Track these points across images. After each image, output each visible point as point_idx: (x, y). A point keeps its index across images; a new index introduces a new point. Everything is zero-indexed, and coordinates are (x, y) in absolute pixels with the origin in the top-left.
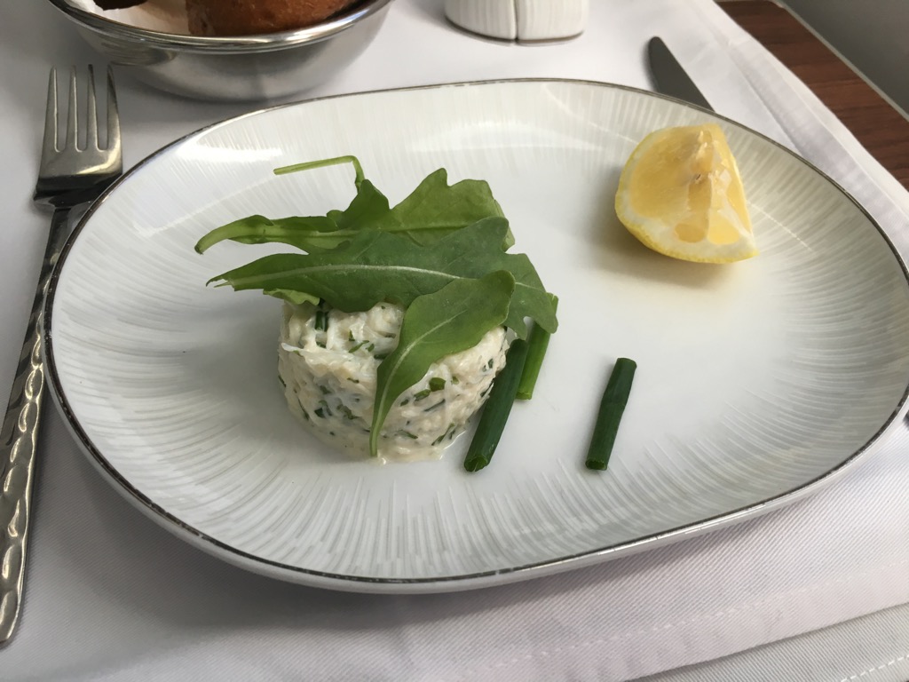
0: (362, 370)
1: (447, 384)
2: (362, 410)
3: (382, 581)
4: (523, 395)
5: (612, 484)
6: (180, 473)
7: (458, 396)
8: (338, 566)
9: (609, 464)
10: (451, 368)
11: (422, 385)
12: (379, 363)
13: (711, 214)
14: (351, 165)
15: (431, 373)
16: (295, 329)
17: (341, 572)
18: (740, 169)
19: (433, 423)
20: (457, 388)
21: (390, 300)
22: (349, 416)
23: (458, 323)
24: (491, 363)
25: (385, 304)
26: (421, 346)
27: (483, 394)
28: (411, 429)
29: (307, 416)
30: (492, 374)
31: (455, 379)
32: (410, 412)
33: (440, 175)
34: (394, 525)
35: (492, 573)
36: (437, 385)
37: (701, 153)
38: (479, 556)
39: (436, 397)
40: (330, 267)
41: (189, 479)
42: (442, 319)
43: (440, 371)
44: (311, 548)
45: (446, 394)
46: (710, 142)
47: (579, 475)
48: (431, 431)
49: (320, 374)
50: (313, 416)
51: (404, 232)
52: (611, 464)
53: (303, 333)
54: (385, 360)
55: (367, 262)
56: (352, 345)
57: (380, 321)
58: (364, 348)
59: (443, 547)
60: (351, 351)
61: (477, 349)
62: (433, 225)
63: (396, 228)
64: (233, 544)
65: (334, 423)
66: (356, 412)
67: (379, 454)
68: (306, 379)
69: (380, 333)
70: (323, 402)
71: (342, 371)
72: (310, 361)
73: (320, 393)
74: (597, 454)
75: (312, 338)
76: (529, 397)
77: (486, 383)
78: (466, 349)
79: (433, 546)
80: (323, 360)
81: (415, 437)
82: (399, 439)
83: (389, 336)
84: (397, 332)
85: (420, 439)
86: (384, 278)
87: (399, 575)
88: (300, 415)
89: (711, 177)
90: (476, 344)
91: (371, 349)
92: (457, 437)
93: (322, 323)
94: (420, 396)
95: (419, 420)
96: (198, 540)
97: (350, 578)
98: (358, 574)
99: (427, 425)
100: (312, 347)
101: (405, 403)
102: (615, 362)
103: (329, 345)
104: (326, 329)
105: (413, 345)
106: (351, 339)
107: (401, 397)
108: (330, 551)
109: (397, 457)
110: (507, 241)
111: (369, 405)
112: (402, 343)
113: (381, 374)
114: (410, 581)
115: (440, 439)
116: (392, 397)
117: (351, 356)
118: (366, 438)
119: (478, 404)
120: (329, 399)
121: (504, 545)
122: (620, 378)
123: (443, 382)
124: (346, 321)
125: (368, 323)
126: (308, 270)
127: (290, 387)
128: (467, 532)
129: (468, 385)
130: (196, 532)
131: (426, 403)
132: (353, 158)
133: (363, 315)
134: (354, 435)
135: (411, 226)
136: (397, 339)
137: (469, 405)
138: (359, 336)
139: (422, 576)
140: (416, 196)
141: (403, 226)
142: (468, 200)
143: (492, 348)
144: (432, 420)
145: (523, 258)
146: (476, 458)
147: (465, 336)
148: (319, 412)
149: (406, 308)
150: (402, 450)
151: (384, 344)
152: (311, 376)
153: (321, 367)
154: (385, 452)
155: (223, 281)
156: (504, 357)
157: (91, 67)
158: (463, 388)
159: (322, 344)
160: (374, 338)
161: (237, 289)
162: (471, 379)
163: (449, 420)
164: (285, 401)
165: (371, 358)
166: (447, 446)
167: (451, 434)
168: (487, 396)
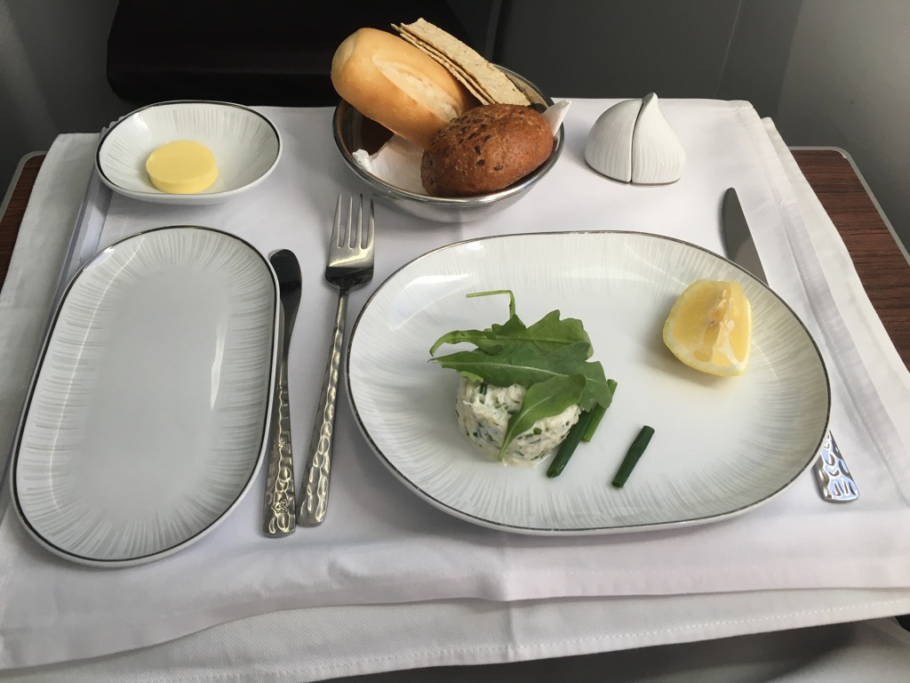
0: (500, 419)
1: (543, 432)
2: (499, 438)
3: (498, 524)
4: (585, 440)
5: (624, 496)
6: (407, 455)
7: (548, 438)
8: (478, 514)
9: (625, 485)
10: (546, 424)
11: (531, 431)
12: (510, 416)
13: (714, 348)
14: (508, 295)
15: (536, 425)
16: (470, 391)
17: (479, 516)
18: (753, 310)
19: (532, 450)
20: (548, 434)
21: (520, 383)
22: (490, 439)
23: (553, 400)
24: (567, 424)
25: (518, 385)
26: (532, 411)
27: (562, 437)
28: (522, 451)
29: (468, 434)
30: (570, 426)
31: (547, 429)
32: (522, 443)
33: (556, 314)
34: (507, 498)
35: (550, 530)
36: (537, 432)
37: (721, 305)
38: (546, 521)
39: (536, 438)
40: (492, 364)
41: (410, 459)
42: (545, 397)
43: (540, 425)
44: (465, 503)
45: (541, 437)
46: (728, 298)
47: (607, 489)
48: (531, 454)
49: (479, 417)
50: (471, 435)
51: (532, 341)
52: (626, 485)
53: (473, 395)
54: (514, 415)
55: (511, 364)
56: (497, 405)
57: (513, 393)
58: (503, 407)
59: (529, 513)
60: (496, 408)
61: (561, 415)
62: (548, 339)
63: (528, 338)
64: (432, 496)
65: (483, 441)
66: (494, 437)
67: (503, 460)
68: (472, 417)
69: (513, 400)
70: (479, 430)
71: (491, 418)
72: (475, 411)
73: (477, 425)
74: (619, 480)
75: (478, 397)
76: (589, 441)
77: (565, 432)
78: (555, 415)
79: (525, 512)
80: (482, 412)
81: (523, 455)
82: (515, 454)
83: (516, 402)
84: (521, 401)
85: (525, 456)
86: (518, 372)
87: (506, 523)
88: (465, 434)
89: (721, 324)
90: (561, 413)
91: (506, 408)
92: (545, 458)
93: (483, 390)
94: (530, 436)
95: (526, 447)
96: (417, 491)
97: (484, 520)
98: (487, 519)
99: (530, 450)
100: (477, 403)
101: (520, 438)
102: (642, 427)
103: (486, 403)
104: (485, 394)
105: (528, 410)
106: (497, 402)
107: (519, 436)
108: (475, 506)
109: (512, 463)
110: (588, 354)
111: (502, 436)
112: (523, 408)
113: (511, 422)
114: (511, 526)
115: (536, 458)
116: (514, 436)
117: (496, 411)
118: (498, 451)
119: (559, 441)
120: (481, 429)
121: (559, 517)
122: (644, 437)
123: (541, 431)
124: (496, 391)
125: (507, 393)
126: (481, 363)
127: (461, 418)
128: (542, 509)
129: (554, 433)
130: (417, 487)
131: (530, 440)
132: (510, 291)
133: (505, 389)
134: (492, 449)
135: (537, 338)
136: (520, 406)
137: (554, 443)
138: (501, 400)
139: (517, 525)
140: (542, 323)
141: (532, 338)
142: (570, 329)
143: (570, 415)
144: (532, 447)
145: (598, 365)
146: (553, 471)
147: (555, 407)
148: (475, 434)
149: (528, 388)
150: (515, 460)
151: (514, 406)
152: (475, 417)
153: (481, 414)
154: (507, 460)
155: (436, 361)
156: (578, 417)
157: (361, 195)
158: (551, 434)
159: (482, 402)
160: (509, 402)
161: (444, 366)
162: (556, 431)
163: (542, 449)
164: (458, 424)
165: (506, 412)
166: (539, 462)
167: (542, 455)
168: (565, 438)
